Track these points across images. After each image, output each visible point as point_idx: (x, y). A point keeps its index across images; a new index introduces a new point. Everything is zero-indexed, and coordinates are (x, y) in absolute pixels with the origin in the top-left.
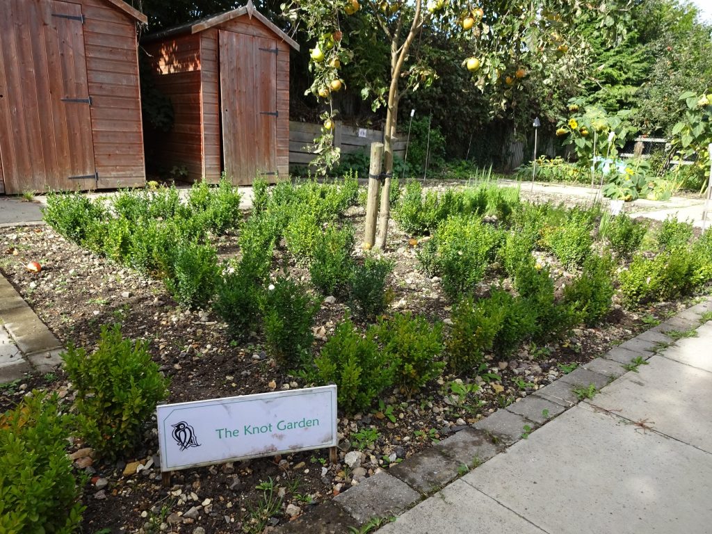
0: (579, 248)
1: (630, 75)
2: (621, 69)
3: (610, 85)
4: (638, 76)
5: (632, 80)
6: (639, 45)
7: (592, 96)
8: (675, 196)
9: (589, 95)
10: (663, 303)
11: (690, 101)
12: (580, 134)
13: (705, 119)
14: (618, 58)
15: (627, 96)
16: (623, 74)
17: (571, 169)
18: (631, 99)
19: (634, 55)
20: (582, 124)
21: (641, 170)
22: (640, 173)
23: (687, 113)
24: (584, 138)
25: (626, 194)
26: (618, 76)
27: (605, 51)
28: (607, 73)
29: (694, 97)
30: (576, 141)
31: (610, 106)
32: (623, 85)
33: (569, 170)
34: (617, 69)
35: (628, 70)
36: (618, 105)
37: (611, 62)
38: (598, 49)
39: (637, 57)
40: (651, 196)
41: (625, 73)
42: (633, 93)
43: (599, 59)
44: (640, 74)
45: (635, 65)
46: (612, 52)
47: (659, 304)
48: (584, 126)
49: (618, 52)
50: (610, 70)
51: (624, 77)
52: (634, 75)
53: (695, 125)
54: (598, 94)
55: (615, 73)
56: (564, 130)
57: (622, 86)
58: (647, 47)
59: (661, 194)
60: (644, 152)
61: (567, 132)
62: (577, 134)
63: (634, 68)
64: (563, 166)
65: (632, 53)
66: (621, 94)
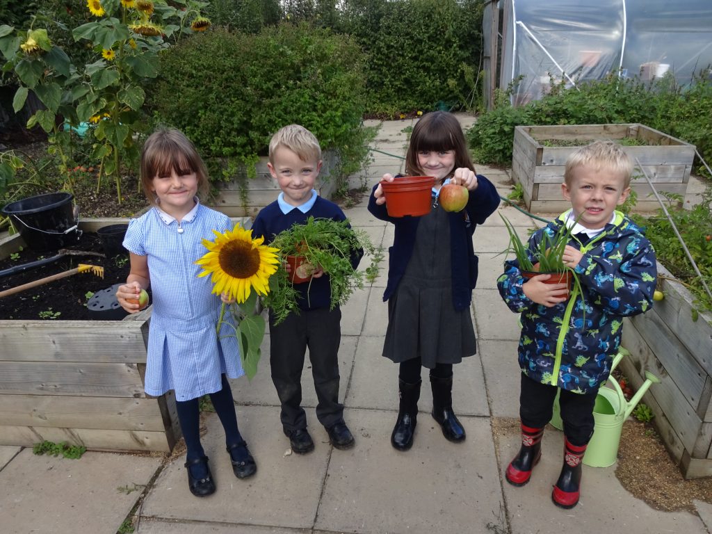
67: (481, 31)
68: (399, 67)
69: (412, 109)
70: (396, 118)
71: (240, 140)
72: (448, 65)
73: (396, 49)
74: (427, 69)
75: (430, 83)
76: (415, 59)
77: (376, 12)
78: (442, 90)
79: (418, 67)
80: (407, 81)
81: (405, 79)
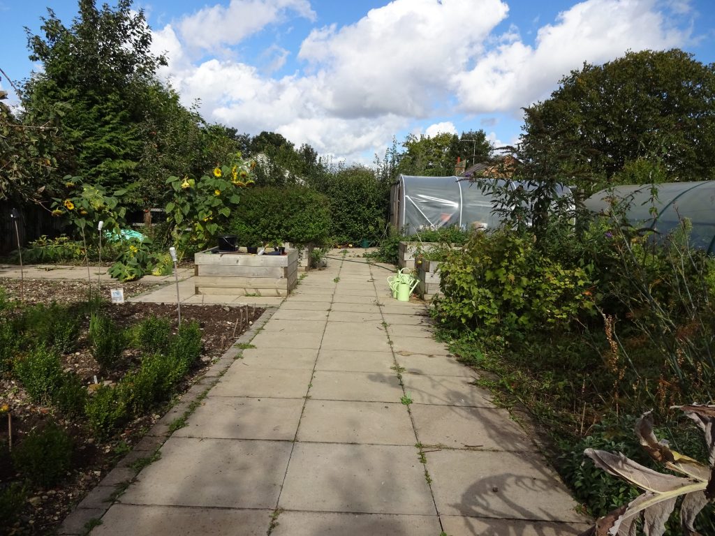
0: (49, 379)
1: (128, 150)
2: (118, 144)
3: (111, 160)
4: (136, 152)
5: (131, 155)
6: (132, 123)
7: (94, 169)
8: (178, 267)
9: (91, 168)
10: (139, 419)
11: (175, 185)
12: (78, 213)
13: (190, 200)
14: (113, 134)
15: (128, 170)
16: (121, 150)
17: (77, 247)
18: (133, 173)
19: (129, 133)
20: (79, 205)
21: (145, 247)
22: (144, 250)
23: (175, 195)
24: (83, 219)
25: (131, 273)
26: (116, 151)
27: (100, 126)
28: (105, 148)
29: (178, 181)
30: (76, 222)
31: (114, 180)
32: (122, 159)
33: (76, 248)
34: (115, 145)
35: (126, 146)
36: (121, 178)
37: (108, 137)
38: (92, 124)
39: (132, 134)
40: (156, 271)
41: (123, 149)
42: (133, 167)
43: (95, 134)
44: (137, 150)
45: (131, 142)
46: (107, 128)
47: (135, 422)
48: (82, 206)
49: (113, 129)
50: (107, 145)
51: (123, 152)
52: (132, 150)
53: (183, 205)
54: (99, 168)
55: (113, 148)
56: (60, 211)
57: (122, 161)
58: (139, 126)
59: (163, 269)
60: (153, 221)
61: (64, 212)
62: (75, 214)
63: (130, 144)
64: (70, 245)
65: (127, 130)
66: (122, 168)
67: (389, 200)
68: (339, 217)
69: (346, 243)
70: (336, 247)
71: (277, 232)
72: (369, 218)
73: (337, 206)
74: (355, 219)
75: (358, 227)
76: (349, 213)
77: (326, 183)
78: (365, 232)
79: (350, 218)
80: (343, 226)
81: (342, 224)
